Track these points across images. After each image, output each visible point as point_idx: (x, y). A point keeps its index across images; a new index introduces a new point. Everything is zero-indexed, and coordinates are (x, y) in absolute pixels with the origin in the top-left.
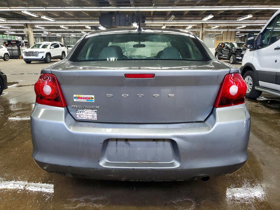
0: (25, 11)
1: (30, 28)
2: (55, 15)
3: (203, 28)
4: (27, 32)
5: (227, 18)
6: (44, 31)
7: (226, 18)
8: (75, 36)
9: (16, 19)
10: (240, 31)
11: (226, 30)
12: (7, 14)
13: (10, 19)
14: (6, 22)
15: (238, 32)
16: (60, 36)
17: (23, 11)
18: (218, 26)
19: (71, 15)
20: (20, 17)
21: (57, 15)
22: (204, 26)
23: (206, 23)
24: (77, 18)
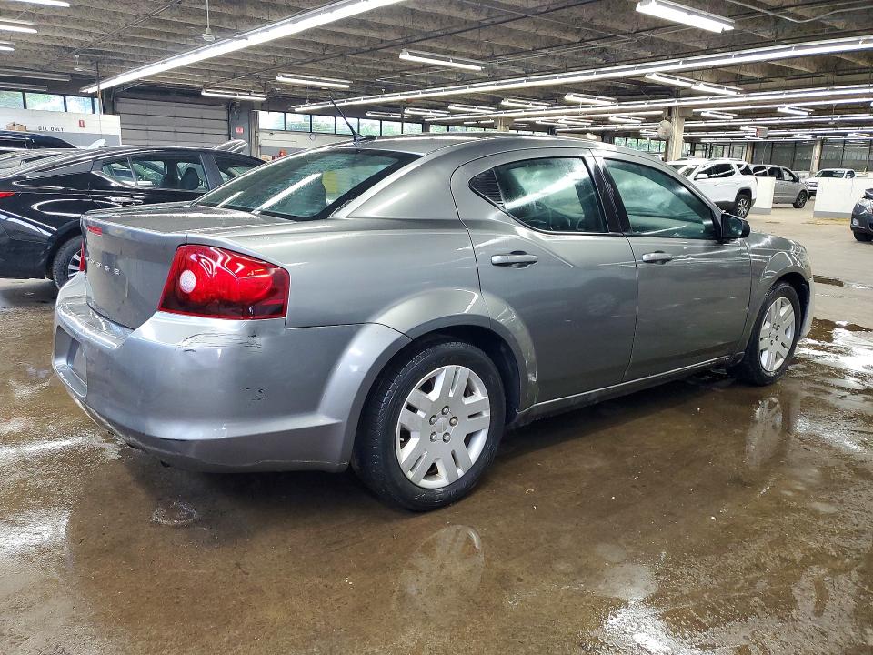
0: (653, 73)
1: (676, 121)
2: (748, 74)
4: (666, 131)
6: (742, 125)
8: (864, 137)
9: (645, 96)
12: (621, 85)
13: (634, 97)
14: (617, 107)
16: (809, 138)
17: (650, 74)
19: (803, 69)
20: (654, 90)
21: (755, 75)
24: (830, 77)
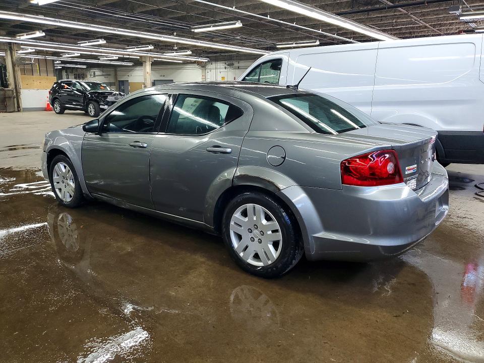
3: (13, 52)
5: (55, 38)
7: (52, 38)
10: (60, 61)
11: (39, 57)
15: (58, 62)
18: (34, 50)
22: (13, 48)
23: (15, 43)
